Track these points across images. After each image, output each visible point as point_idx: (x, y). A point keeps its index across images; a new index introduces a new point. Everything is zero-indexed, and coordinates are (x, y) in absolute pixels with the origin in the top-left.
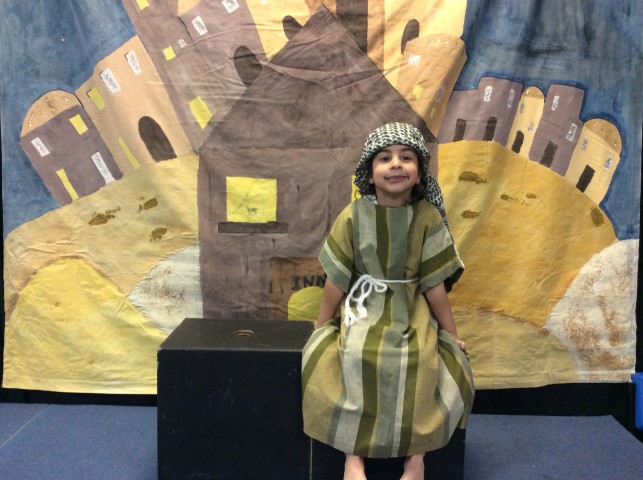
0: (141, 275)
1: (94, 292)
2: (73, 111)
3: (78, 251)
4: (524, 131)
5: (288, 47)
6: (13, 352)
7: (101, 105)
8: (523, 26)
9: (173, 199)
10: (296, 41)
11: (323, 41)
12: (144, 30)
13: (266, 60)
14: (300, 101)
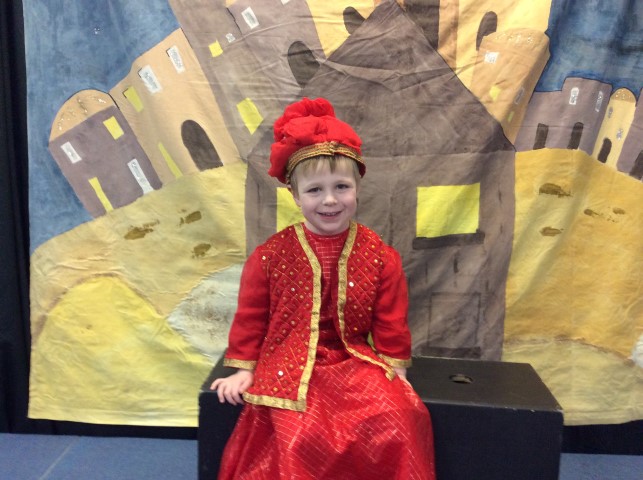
0: (182, 295)
1: (130, 313)
2: (108, 113)
3: (112, 268)
4: (612, 138)
5: (348, 43)
6: (41, 379)
7: (139, 106)
8: (615, 19)
9: (219, 212)
10: (357, 36)
11: (388, 35)
12: (187, 22)
13: (324, 57)
14: (360, 104)
